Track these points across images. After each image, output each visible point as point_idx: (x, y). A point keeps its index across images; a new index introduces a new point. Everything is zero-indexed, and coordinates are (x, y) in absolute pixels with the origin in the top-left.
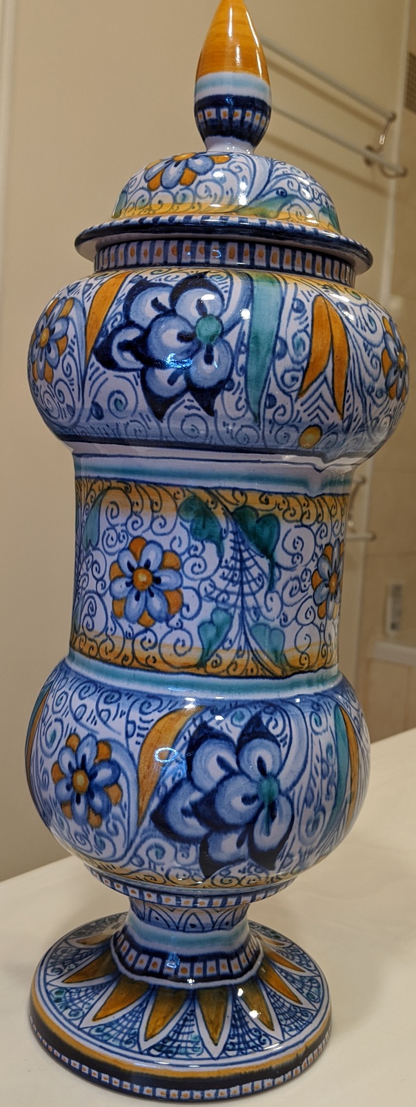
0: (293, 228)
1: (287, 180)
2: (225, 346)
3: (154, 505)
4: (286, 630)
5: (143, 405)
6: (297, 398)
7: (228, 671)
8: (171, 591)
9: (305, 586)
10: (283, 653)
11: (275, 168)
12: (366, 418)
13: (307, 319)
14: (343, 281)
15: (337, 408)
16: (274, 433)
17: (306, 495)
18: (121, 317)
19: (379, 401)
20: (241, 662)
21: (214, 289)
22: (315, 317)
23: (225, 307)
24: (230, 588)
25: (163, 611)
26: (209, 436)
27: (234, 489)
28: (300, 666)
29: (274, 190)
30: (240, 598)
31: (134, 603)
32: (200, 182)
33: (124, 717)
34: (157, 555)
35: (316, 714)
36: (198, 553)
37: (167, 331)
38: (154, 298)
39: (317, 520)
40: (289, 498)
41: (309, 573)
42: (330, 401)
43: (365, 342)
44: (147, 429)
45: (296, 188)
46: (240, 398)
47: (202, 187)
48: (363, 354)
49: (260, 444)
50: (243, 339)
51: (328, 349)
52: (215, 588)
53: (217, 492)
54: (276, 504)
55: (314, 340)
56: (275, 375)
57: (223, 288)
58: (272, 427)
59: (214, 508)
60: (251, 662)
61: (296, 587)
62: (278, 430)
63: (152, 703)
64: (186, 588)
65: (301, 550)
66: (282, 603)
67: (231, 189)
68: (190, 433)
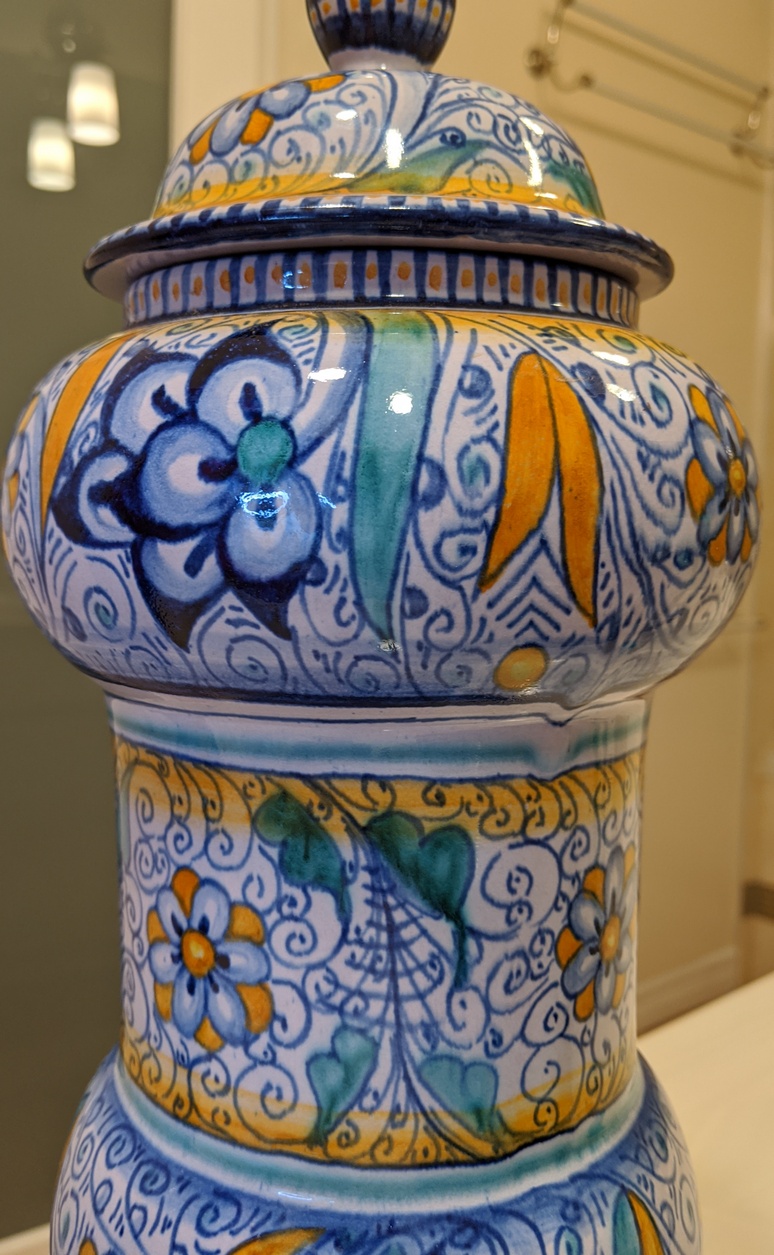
0: (467, 208)
1: (464, 113)
2: (301, 488)
3: (209, 806)
4: (499, 1063)
5: (146, 620)
6: (477, 592)
7: (372, 1156)
8: (248, 985)
9: (540, 966)
10: (494, 1110)
11: (440, 90)
12: (655, 616)
13: (495, 409)
14: (603, 314)
15: (577, 603)
16: (432, 667)
17: (530, 777)
18: (97, 432)
19: (685, 575)
20: (403, 1135)
21: (281, 357)
22: (515, 404)
23: (303, 396)
24: (369, 985)
25: (237, 1023)
26: (290, 677)
27: (366, 778)
28: (536, 1128)
29: (435, 134)
30: (392, 1007)
31: (187, 998)
32: (279, 133)
33: (169, 1232)
34: (219, 910)
35: (572, 1231)
36: (297, 911)
37: (178, 460)
38: (156, 387)
39: (561, 824)
40: (490, 788)
41: (548, 939)
42: (561, 592)
43: (643, 450)
44: (165, 664)
45: (487, 124)
46: (342, 601)
47: (282, 144)
48: (637, 479)
49: (406, 690)
50: (341, 468)
51: (546, 475)
52: (337, 985)
53: (329, 784)
54: (462, 803)
55: (511, 458)
56: (419, 544)
57: (301, 355)
58: (427, 656)
59: (326, 818)
60: (422, 1135)
61: (519, 973)
62: (442, 661)
63: (221, 1211)
64: (277, 982)
65: (528, 892)
66: (489, 1009)
67: (341, 141)
68: (250, 673)
